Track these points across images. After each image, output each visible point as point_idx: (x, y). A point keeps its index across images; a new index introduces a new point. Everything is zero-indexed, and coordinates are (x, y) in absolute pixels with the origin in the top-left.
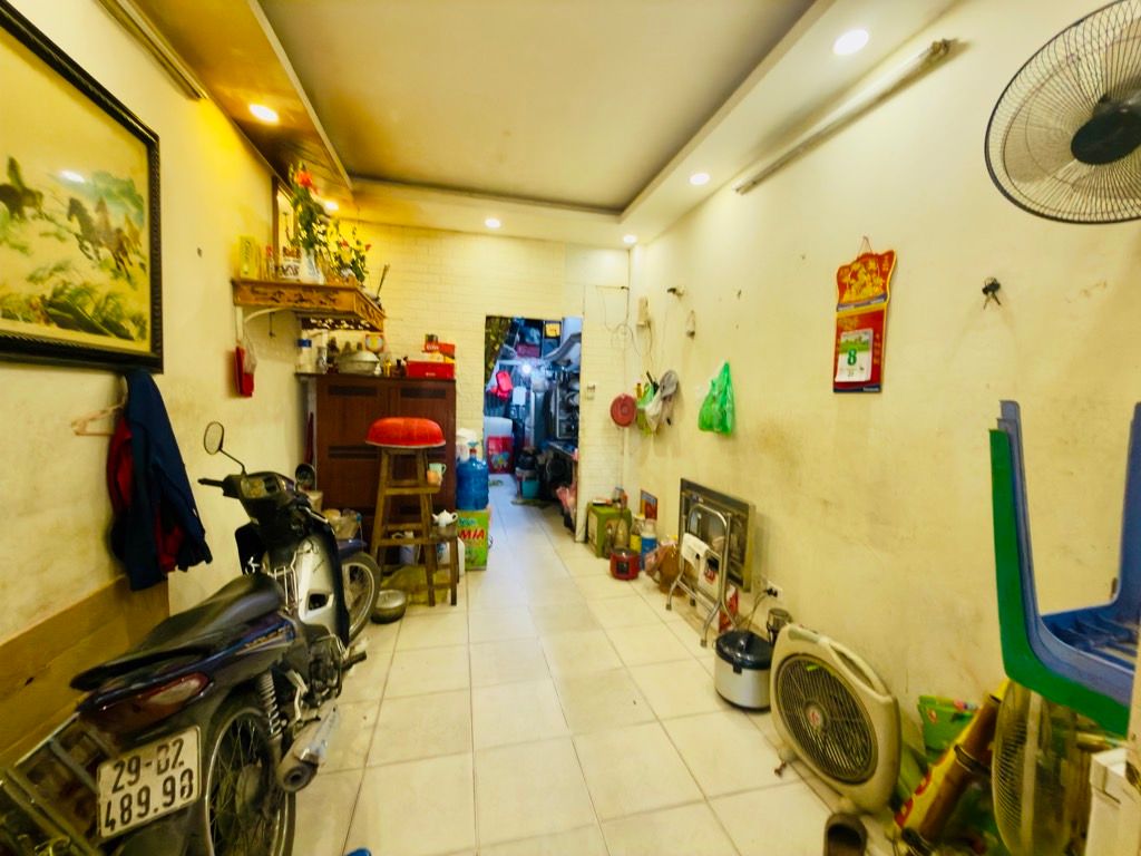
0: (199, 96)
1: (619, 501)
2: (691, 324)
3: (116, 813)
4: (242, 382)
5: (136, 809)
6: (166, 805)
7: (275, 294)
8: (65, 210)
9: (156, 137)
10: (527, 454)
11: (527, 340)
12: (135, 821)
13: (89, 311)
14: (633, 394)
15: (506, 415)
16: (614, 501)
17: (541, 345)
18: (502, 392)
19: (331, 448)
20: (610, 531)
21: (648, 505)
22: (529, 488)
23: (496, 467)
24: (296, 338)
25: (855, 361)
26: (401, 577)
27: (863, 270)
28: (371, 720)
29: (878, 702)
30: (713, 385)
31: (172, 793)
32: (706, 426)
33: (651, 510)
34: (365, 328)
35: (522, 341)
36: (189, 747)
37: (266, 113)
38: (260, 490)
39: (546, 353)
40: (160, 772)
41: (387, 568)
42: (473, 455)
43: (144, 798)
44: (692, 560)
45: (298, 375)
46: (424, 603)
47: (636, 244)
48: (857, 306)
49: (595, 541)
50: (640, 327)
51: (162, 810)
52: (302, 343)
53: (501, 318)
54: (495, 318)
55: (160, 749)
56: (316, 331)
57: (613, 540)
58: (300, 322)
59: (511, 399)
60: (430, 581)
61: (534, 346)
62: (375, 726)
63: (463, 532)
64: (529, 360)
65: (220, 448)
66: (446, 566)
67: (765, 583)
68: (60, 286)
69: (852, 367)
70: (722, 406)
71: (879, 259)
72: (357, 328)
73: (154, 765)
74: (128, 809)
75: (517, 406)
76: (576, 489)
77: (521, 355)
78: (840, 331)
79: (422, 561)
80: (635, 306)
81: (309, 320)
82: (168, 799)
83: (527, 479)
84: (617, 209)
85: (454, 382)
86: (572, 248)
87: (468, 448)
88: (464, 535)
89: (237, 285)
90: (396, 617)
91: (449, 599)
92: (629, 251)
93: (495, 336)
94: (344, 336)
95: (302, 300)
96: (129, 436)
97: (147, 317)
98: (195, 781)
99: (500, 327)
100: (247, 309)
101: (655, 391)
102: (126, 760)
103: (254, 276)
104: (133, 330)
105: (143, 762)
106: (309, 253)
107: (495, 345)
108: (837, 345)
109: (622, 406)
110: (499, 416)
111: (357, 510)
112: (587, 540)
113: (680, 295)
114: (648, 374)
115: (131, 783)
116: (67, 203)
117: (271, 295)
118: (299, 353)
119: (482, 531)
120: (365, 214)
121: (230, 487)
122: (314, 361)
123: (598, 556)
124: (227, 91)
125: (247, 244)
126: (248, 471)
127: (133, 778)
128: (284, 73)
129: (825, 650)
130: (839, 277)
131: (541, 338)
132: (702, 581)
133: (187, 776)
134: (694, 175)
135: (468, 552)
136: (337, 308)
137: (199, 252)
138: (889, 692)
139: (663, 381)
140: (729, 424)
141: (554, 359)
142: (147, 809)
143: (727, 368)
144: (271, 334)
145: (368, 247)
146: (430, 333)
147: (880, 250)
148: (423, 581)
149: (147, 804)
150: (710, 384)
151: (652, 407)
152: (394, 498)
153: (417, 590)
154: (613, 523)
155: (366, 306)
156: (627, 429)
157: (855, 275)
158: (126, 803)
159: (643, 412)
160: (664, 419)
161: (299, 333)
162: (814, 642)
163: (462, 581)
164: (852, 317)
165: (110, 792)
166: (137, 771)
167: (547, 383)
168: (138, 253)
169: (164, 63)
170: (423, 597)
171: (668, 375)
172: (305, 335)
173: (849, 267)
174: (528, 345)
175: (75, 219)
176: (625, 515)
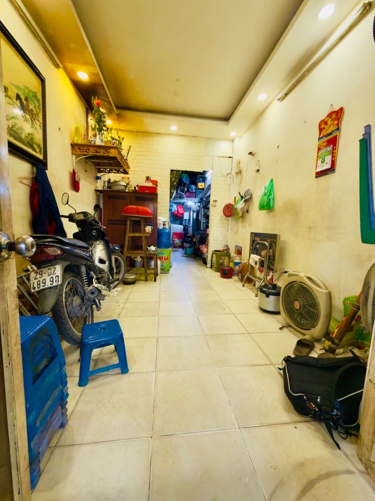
0: (59, 67)
1: (226, 250)
2: (258, 166)
3: (36, 285)
4: (75, 186)
5: (42, 285)
6: (51, 284)
7: (87, 149)
8: (15, 97)
9: (45, 79)
10: (189, 237)
11: (190, 190)
12: (42, 288)
13: (23, 136)
14: (233, 203)
15: (181, 224)
16: (224, 250)
17: (196, 192)
18: (180, 214)
19: (108, 220)
20: (221, 261)
21: (238, 251)
22: (189, 250)
23: (176, 245)
24: (95, 176)
25: (324, 161)
26: (134, 270)
27: (330, 119)
28: (122, 306)
29: (322, 293)
30: (265, 188)
31: (53, 281)
32: (262, 207)
33: (239, 252)
34: (122, 173)
35: (188, 191)
36: (58, 270)
37: (83, 76)
38: (82, 217)
39: (198, 195)
40: (49, 275)
41: (129, 268)
42: (164, 227)
43: (44, 282)
44: (253, 264)
45: (97, 191)
46: (143, 280)
47: (236, 137)
48: (326, 137)
49: (215, 266)
50: (237, 173)
51: (50, 286)
52: (98, 178)
53: (177, 171)
54: (174, 170)
55: (49, 269)
56: (103, 174)
57: (222, 264)
58: (97, 170)
59: (183, 218)
60: (146, 272)
61: (193, 192)
62: (123, 308)
63: (160, 257)
64: (191, 199)
65: (67, 203)
66: (152, 269)
67: (284, 269)
68: (14, 124)
69: (323, 164)
70: (268, 197)
71: (337, 112)
72: (118, 173)
73: (47, 273)
74: (39, 284)
75: (186, 220)
76: (208, 245)
77: (187, 197)
78: (319, 149)
79: (143, 266)
80: (235, 164)
81: (100, 169)
82: (52, 283)
83: (189, 247)
84: (227, 119)
85: (157, 194)
86: (208, 140)
87: (162, 223)
88: (161, 258)
89: (73, 145)
90: (132, 283)
91: (153, 280)
92: (233, 141)
93: (174, 178)
94: (114, 177)
95: (97, 152)
96: (37, 187)
97: (42, 146)
98: (60, 279)
99: (177, 175)
100: (77, 156)
101: (242, 199)
102: (38, 271)
103: (80, 142)
104: (38, 150)
105: (43, 272)
106: (99, 134)
107: (174, 182)
108: (318, 157)
109: (228, 208)
110: (178, 224)
111: (118, 244)
112: (212, 267)
113: (253, 155)
114: (239, 193)
115: (40, 278)
116: (16, 94)
117: (85, 150)
118: (97, 182)
119: (167, 257)
120: (122, 126)
121: (71, 218)
122: (102, 186)
123: (216, 272)
124: (69, 65)
125: (77, 129)
126: (77, 212)
127: (41, 276)
128: (89, 53)
129: (302, 277)
130: (320, 126)
131: (196, 189)
132: (258, 273)
133: (57, 277)
134: (259, 95)
135: (162, 266)
136: (110, 155)
137: (60, 129)
138: (327, 289)
139: (245, 194)
140: (271, 205)
141: (201, 197)
142: (45, 285)
143: (272, 180)
144: (86, 171)
145: (123, 139)
146: (147, 176)
147: (336, 108)
148: (143, 272)
149: (45, 283)
150: (264, 188)
151: (240, 205)
152: (133, 238)
153: (141, 274)
154: (223, 258)
155: (122, 159)
156: (230, 218)
157: (326, 123)
158: (39, 283)
159: (236, 209)
160: (245, 210)
161: (96, 174)
162: (298, 275)
163: (159, 276)
164: (324, 142)
165: (34, 279)
166: (42, 275)
167: (198, 208)
168: (39, 121)
169: (47, 51)
170: (143, 278)
171: (247, 191)
172: (99, 175)
173: (324, 120)
174: (191, 192)
175: (18, 101)
176: (228, 255)
